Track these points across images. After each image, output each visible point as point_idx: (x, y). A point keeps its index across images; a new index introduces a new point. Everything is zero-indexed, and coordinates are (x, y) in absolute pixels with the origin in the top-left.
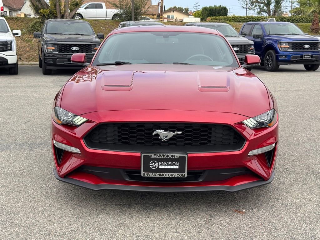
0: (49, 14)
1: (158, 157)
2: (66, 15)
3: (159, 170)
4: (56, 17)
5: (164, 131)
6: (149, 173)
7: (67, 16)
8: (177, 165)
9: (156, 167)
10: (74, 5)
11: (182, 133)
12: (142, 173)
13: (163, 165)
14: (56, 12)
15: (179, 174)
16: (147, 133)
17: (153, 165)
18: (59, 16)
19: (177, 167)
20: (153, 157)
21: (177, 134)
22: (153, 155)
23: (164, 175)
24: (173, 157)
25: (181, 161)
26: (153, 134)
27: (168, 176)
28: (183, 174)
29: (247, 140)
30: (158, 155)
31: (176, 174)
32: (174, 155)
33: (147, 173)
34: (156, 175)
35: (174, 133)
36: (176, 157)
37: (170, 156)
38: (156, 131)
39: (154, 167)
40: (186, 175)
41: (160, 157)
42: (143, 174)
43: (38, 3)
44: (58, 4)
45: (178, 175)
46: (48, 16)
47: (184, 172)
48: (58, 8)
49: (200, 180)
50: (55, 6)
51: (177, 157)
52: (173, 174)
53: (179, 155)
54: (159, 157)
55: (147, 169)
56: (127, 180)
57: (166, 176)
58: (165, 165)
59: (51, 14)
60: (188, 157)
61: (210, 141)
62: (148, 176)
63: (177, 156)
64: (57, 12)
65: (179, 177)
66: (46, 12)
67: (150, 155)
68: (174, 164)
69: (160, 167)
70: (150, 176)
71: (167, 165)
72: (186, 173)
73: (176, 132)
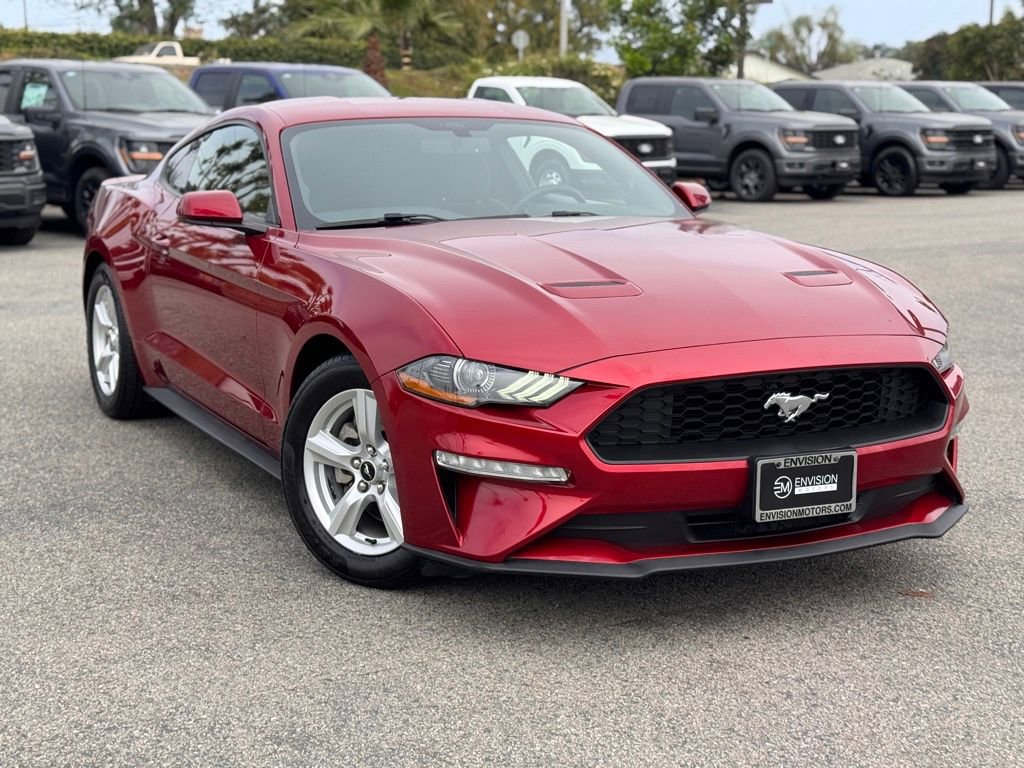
1: (793, 465)
3: (795, 500)
5: (791, 396)
6: (773, 511)
8: (834, 482)
9: (787, 493)
11: (830, 395)
12: (758, 512)
13: (804, 485)
15: (840, 504)
16: (749, 406)
17: (782, 488)
19: (833, 487)
20: (782, 466)
22: (781, 460)
23: (807, 512)
24: (827, 462)
25: (842, 469)
26: (766, 406)
27: (815, 514)
28: (848, 503)
29: (951, 400)
30: (794, 458)
31: (833, 505)
32: (828, 455)
33: (768, 512)
34: (789, 513)
35: (813, 397)
36: (832, 462)
37: (820, 460)
38: (774, 396)
39: (783, 494)
40: (853, 504)
41: (798, 465)
42: (759, 515)
45: (837, 508)
47: (850, 499)
49: (856, 519)
51: (835, 460)
52: (827, 505)
53: (839, 455)
54: (796, 464)
55: (770, 502)
56: (692, 541)
57: (811, 515)
58: (808, 485)
60: (859, 457)
62: (772, 519)
63: (836, 456)
65: (840, 512)
67: (775, 461)
68: (827, 479)
69: (798, 491)
70: (775, 519)
71: (812, 484)
72: (853, 501)
73: (817, 395)
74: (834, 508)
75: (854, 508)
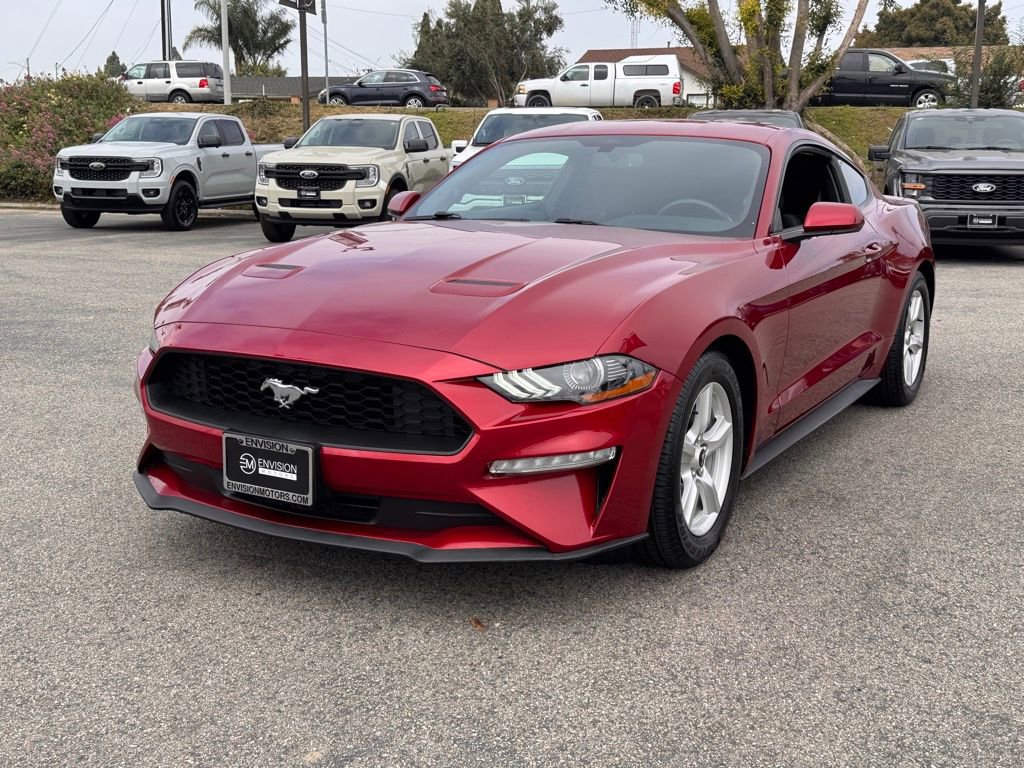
0: (742, 98)
1: (254, 446)
2: (788, 98)
3: (258, 479)
4: (761, 105)
5: (283, 383)
6: (239, 483)
7: (791, 101)
8: (293, 473)
9: (251, 470)
10: (813, 69)
11: (320, 391)
12: (226, 479)
13: (266, 467)
14: (763, 91)
15: (297, 495)
17: (247, 464)
18: (770, 100)
19: (294, 477)
20: (244, 444)
21: (309, 393)
22: (243, 438)
23: (268, 493)
24: (285, 451)
25: (299, 461)
26: (262, 389)
27: (274, 498)
28: (305, 497)
29: (477, 430)
30: (254, 439)
31: (291, 494)
32: (285, 444)
33: (234, 482)
34: (251, 489)
35: (303, 390)
36: (289, 452)
37: (278, 447)
38: (269, 381)
39: (248, 470)
40: (309, 499)
41: (259, 446)
42: (226, 482)
43: (718, 69)
44: (768, 69)
45: (295, 498)
46: (741, 103)
47: (307, 493)
48: (767, 79)
49: (372, 523)
50: (761, 73)
51: (291, 450)
52: (285, 493)
53: (295, 447)
54: (256, 445)
55: (236, 474)
57: (270, 497)
58: (270, 468)
59: (749, 96)
61: (392, 422)
62: (236, 490)
63: (293, 447)
64: (766, 90)
65: (297, 502)
66: (734, 93)
67: (238, 437)
68: (287, 468)
69: (262, 471)
70: (240, 491)
71: (274, 469)
72: (310, 496)
73: (306, 388)
74: (291, 497)
75: (310, 503)
